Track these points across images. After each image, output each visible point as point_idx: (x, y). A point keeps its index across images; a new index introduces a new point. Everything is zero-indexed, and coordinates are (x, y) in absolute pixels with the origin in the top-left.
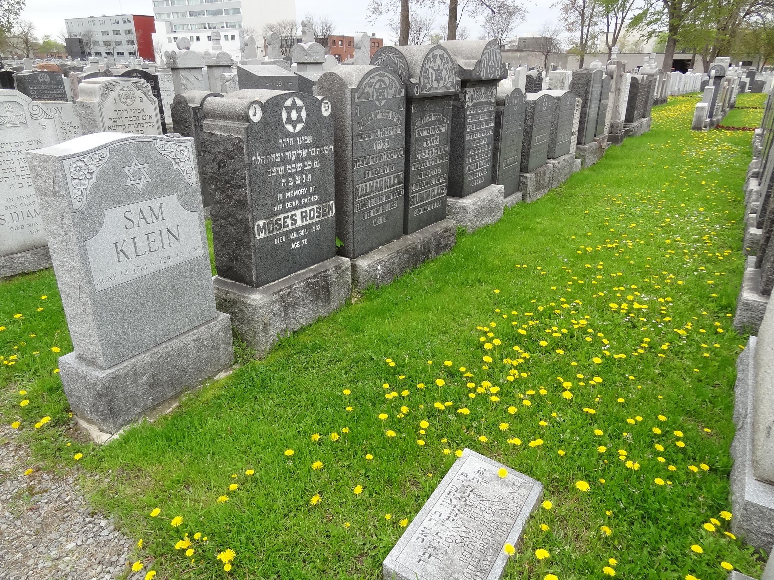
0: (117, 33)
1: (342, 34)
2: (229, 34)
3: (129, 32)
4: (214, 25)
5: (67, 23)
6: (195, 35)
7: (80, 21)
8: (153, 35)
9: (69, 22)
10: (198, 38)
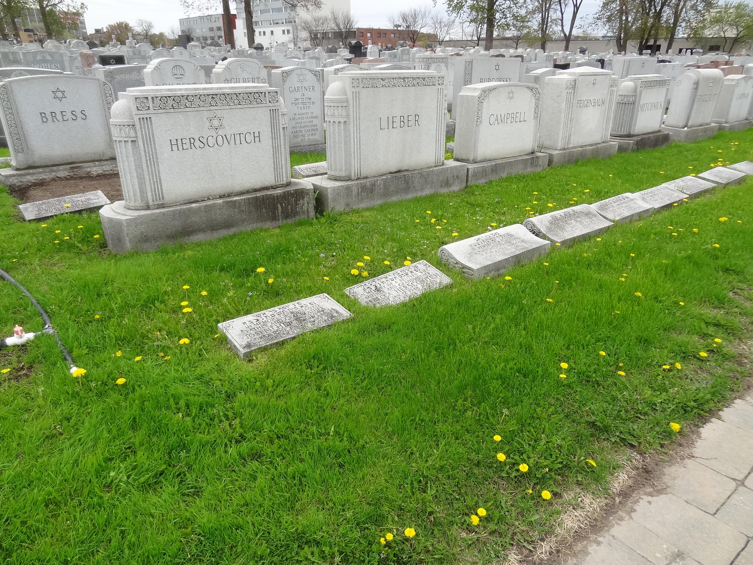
0: (211, 29)
1: (371, 27)
2: (285, 28)
3: (219, 29)
4: (277, 21)
5: (180, 22)
6: (262, 30)
7: (188, 19)
8: (234, 31)
9: (182, 21)
10: (264, 33)
